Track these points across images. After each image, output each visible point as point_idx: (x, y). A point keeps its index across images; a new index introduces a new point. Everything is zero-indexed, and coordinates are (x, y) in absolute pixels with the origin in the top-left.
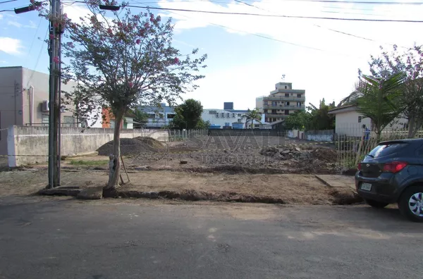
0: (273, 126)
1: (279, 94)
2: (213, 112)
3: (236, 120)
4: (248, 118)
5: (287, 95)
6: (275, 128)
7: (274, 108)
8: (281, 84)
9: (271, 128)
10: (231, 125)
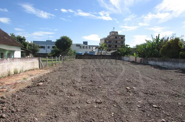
0: (112, 53)
1: (112, 37)
2: (78, 45)
3: (91, 50)
4: (99, 49)
5: (116, 38)
6: (113, 54)
7: (110, 44)
8: (113, 32)
9: (110, 54)
10: (88, 53)
